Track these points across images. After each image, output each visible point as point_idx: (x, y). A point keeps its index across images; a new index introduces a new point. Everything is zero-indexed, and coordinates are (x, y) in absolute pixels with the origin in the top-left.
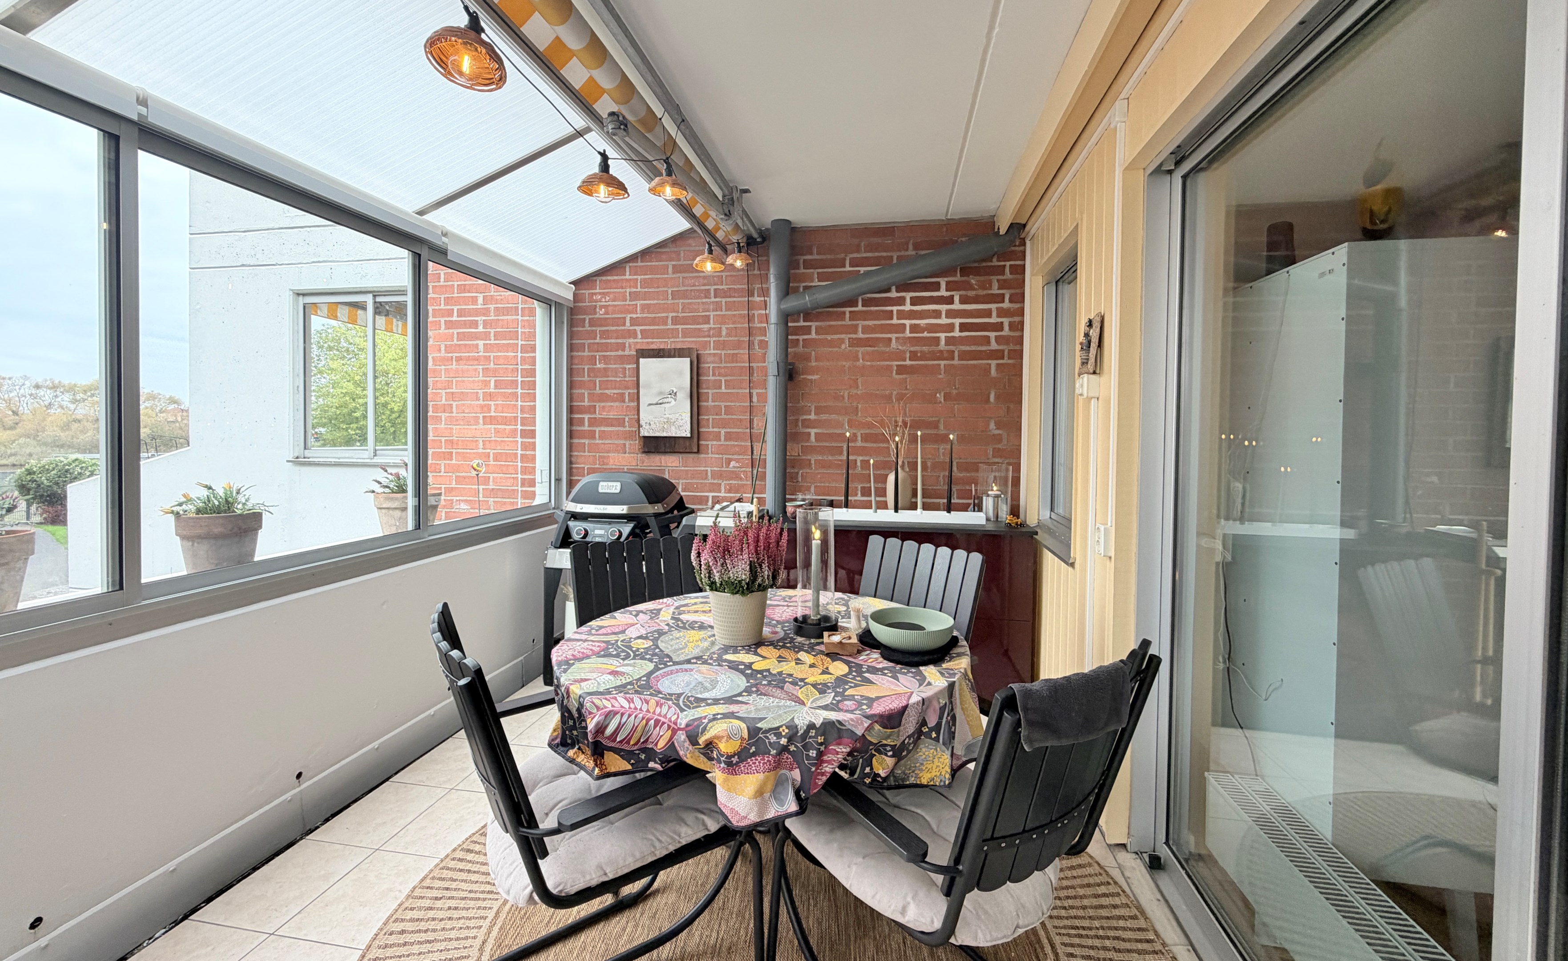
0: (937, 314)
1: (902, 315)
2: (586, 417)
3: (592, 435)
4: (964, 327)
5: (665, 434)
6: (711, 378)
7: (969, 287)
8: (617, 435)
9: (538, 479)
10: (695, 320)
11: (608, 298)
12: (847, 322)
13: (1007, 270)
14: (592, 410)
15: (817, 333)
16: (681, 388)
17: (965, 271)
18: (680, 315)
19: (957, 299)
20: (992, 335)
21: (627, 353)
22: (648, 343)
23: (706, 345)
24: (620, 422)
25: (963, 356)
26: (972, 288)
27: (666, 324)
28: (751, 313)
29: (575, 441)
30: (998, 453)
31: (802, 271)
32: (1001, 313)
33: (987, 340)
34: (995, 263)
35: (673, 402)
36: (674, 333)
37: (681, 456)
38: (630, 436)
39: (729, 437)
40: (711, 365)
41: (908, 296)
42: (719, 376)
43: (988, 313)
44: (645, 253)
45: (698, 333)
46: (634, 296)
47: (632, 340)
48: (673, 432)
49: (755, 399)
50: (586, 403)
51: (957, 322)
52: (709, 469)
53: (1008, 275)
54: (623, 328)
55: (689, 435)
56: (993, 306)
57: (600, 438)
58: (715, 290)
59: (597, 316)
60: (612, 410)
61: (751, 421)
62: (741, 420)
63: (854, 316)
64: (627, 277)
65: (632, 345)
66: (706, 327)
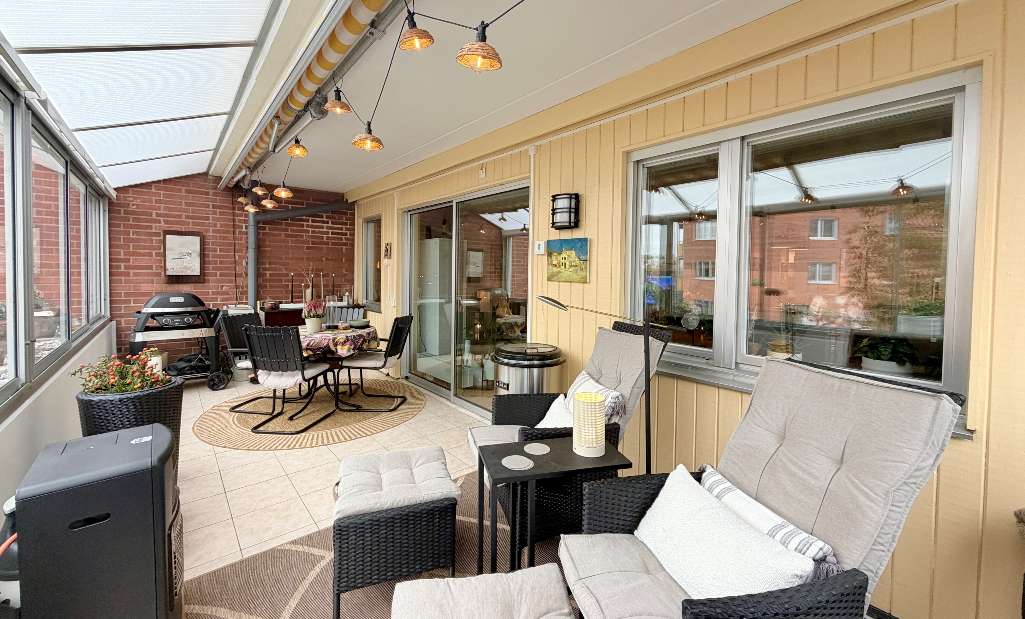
0: (322, 227)
1: (308, 226)
2: (123, 265)
3: (127, 275)
4: (333, 233)
5: (183, 274)
6: (211, 246)
7: (335, 218)
8: (147, 274)
10: (200, 218)
11: (138, 200)
12: (284, 227)
13: (349, 214)
14: (127, 261)
15: (269, 230)
16: (194, 251)
17: (333, 212)
18: (191, 214)
19: (330, 222)
20: (343, 237)
21: (154, 231)
22: (169, 227)
23: (208, 231)
24: (151, 268)
25: (333, 244)
26: (336, 219)
27: (181, 218)
28: (235, 218)
29: (114, 278)
32: (347, 229)
33: (341, 239)
34: (344, 211)
35: (189, 258)
36: (187, 224)
37: (192, 285)
38: (158, 275)
40: (211, 241)
41: (311, 219)
42: (216, 246)
43: (342, 229)
45: (203, 225)
46: (158, 201)
47: (157, 224)
48: (189, 273)
49: (237, 258)
50: (122, 257)
51: (330, 231)
52: (210, 291)
53: (348, 216)
54: (150, 217)
55: (199, 274)
56: (344, 227)
57: (133, 276)
58: (213, 205)
59: (130, 209)
60: (143, 261)
61: (235, 268)
62: (229, 267)
63: (287, 224)
64: (153, 190)
65: (156, 228)
66: (207, 222)
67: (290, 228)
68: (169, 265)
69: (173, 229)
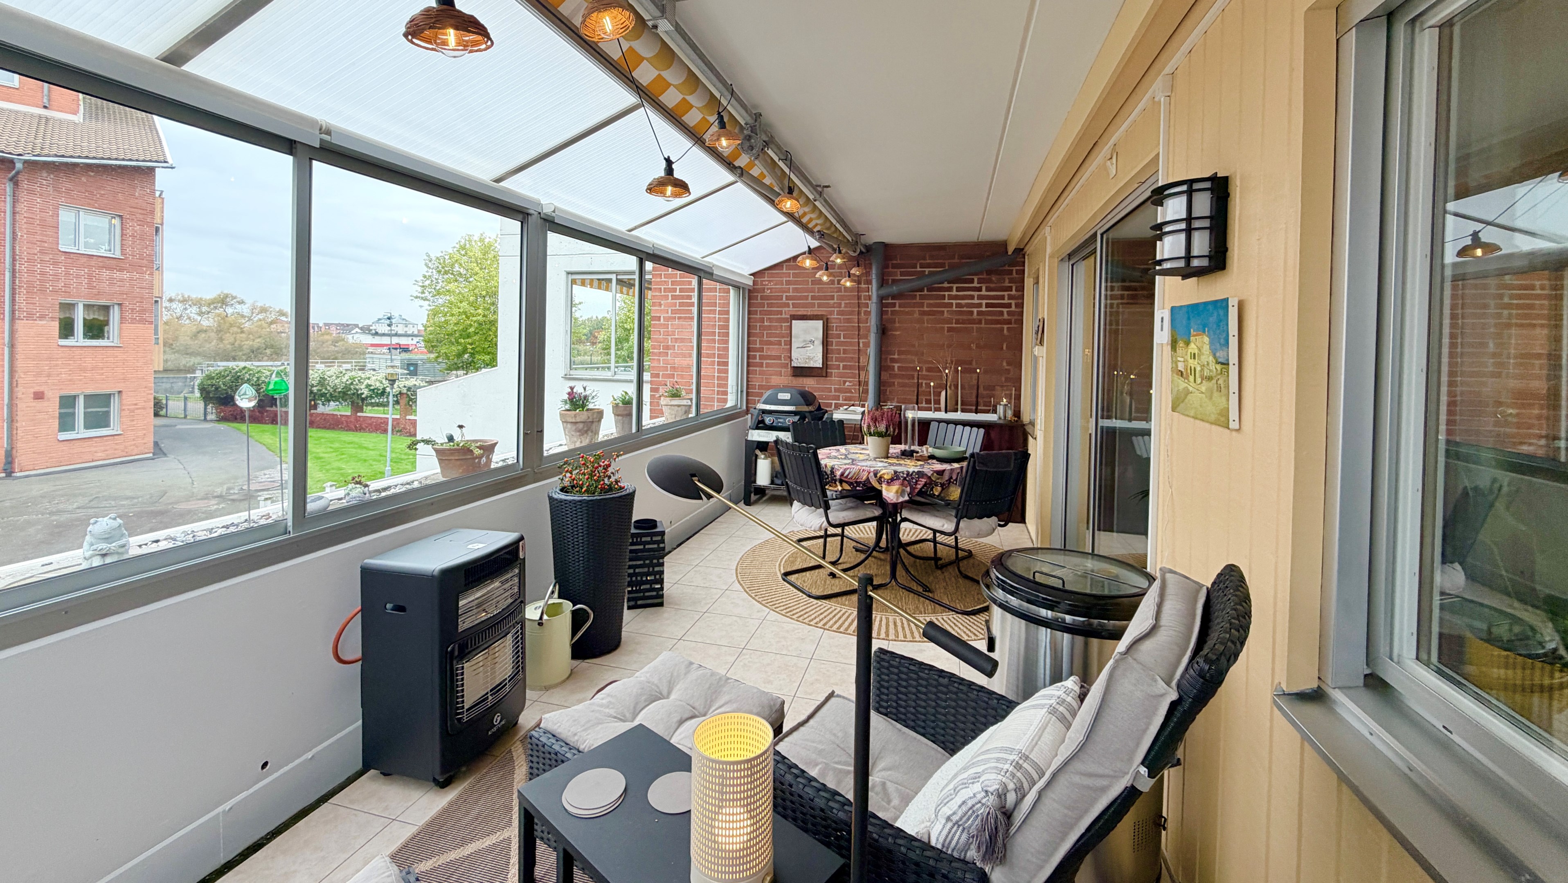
1: (951, 297)
3: (761, 365)
5: (806, 366)
6: (835, 332)
8: (777, 365)
9: (729, 390)
11: (772, 284)
13: (1014, 272)
16: (817, 338)
20: (1005, 310)
21: (783, 316)
22: (796, 311)
23: (832, 313)
24: (779, 358)
25: (987, 322)
26: (993, 282)
27: (807, 299)
28: (860, 294)
29: (751, 368)
30: (1008, 380)
31: (890, 269)
32: (1011, 297)
33: (1002, 313)
35: (812, 347)
36: (813, 305)
37: (815, 378)
38: (786, 366)
39: (845, 367)
40: (835, 325)
42: (840, 331)
45: (828, 305)
46: (788, 283)
47: (786, 309)
48: (812, 365)
49: (861, 345)
50: (758, 346)
51: (984, 302)
52: (832, 387)
53: (1014, 275)
54: (781, 301)
55: (821, 366)
56: (1006, 293)
57: (766, 367)
59: (766, 294)
60: (773, 350)
61: (859, 358)
62: (852, 358)
64: (784, 271)
65: (787, 312)
68: (794, 355)
69: (800, 313)
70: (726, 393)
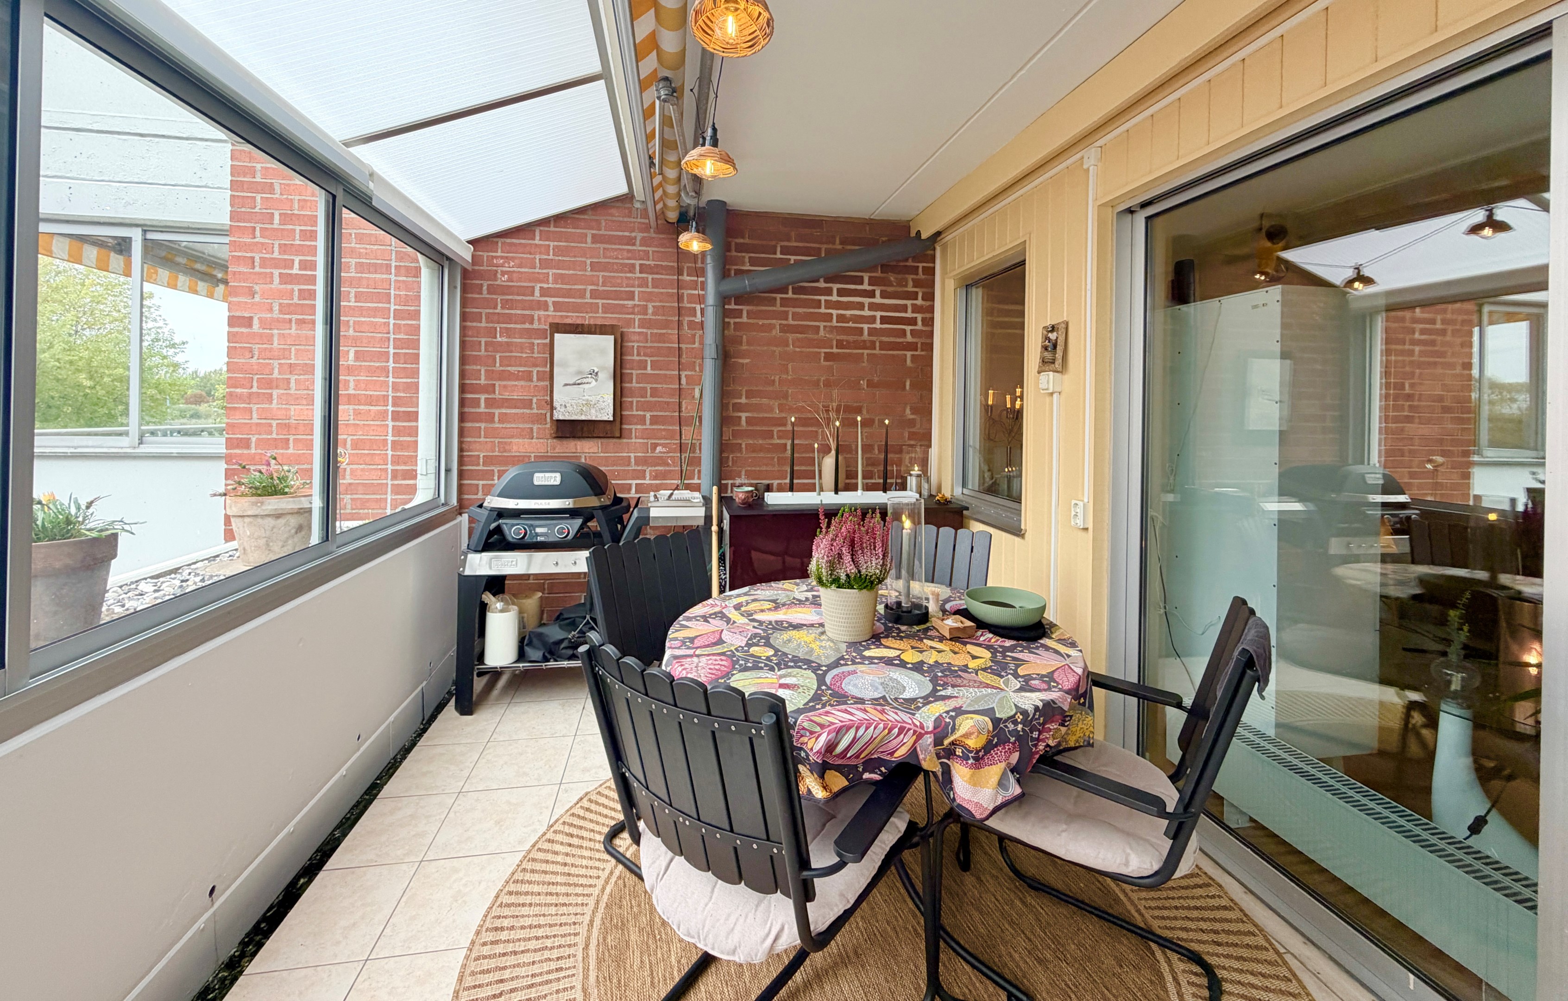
0: (861, 306)
1: (829, 305)
2: (483, 397)
3: (490, 418)
4: (884, 320)
5: (583, 418)
6: (636, 358)
7: (888, 283)
8: (522, 418)
9: (421, 468)
10: (617, 295)
11: (512, 264)
12: (778, 308)
13: (920, 270)
14: (490, 389)
15: (748, 317)
16: (603, 368)
17: (885, 268)
18: (601, 288)
19: (878, 293)
20: (908, 328)
21: (536, 326)
22: (561, 316)
23: (629, 323)
24: (528, 404)
25: (884, 346)
26: (890, 284)
27: (583, 296)
28: (681, 291)
29: (468, 425)
30: (912, 436)
31: (734, 253)
32: (916, 309)
33: (904, 333)
34: (910, 263)
35: (594, 383)
36: (594, 308)
37: (600, 441)
38: (540, 419)
39: (655, 420)
40: (636, 345)
41: (835, 287)
42: (645, 355)
43: (904, 309)
44: (559, 218)
45: (622, 309)
46: (545, 264)
47: (542, 313)
48: (593, 415)
49: (684, 381)
50: (483, 381)
51: (878, 314)
52: (632, 455)
54: (531, 298)
55: (611, 419)
56: (909, 303)
57: (500, 421)
58: (641, 265)
59: (499, 282)
60: (516, 390)
61: (680, 404)
62: (668, 403)
63: (785, 302)
64: (537, 241)
65: (542, 318)
66: (630, 303)
67: (791, 310)
68: (559, 397)
69: (569, 321)
70: (413, 475)
